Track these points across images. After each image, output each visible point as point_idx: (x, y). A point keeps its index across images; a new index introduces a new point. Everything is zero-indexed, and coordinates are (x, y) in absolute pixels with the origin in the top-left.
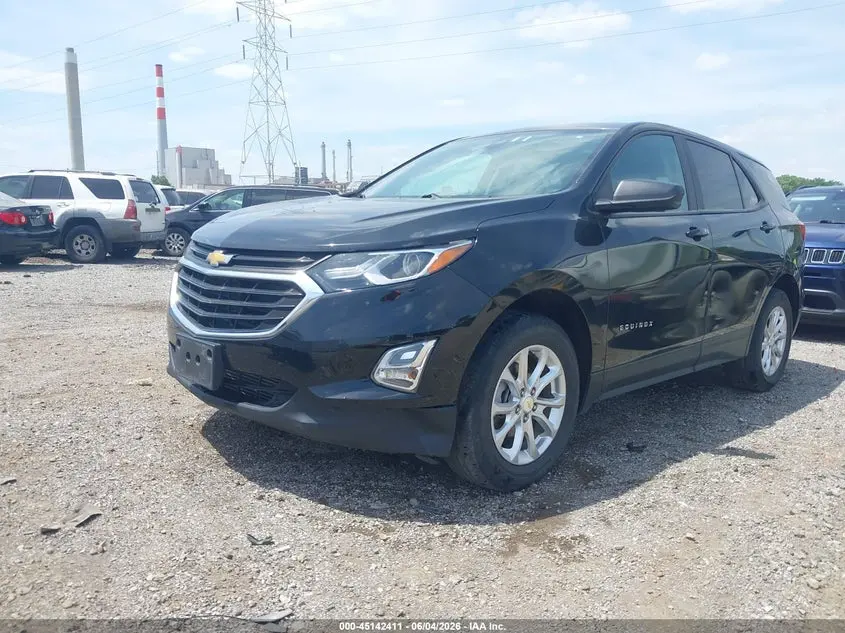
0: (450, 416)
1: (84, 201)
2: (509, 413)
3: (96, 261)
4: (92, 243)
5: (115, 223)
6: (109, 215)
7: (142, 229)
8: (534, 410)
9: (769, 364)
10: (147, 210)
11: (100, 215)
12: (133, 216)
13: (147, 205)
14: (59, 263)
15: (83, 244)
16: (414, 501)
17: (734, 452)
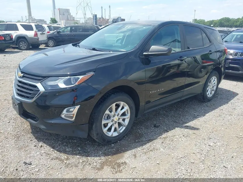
0: (86, 127)
1: (22, 32)
2: (109, 122)
3: (26, 50)
4: (25, 44)
5: (31, 38)
6: (29, 36)
7: (39, 40)
8: (118, 120)
9: (209, 93)
10: (41, 34)
11: (27, 36)
12: (36, 36)
13: (41, 32)
14: (16, 50)
15: (22, 45)
16: (79, 149)
17: (187, 127)
